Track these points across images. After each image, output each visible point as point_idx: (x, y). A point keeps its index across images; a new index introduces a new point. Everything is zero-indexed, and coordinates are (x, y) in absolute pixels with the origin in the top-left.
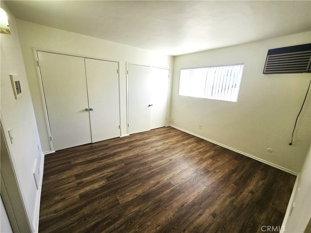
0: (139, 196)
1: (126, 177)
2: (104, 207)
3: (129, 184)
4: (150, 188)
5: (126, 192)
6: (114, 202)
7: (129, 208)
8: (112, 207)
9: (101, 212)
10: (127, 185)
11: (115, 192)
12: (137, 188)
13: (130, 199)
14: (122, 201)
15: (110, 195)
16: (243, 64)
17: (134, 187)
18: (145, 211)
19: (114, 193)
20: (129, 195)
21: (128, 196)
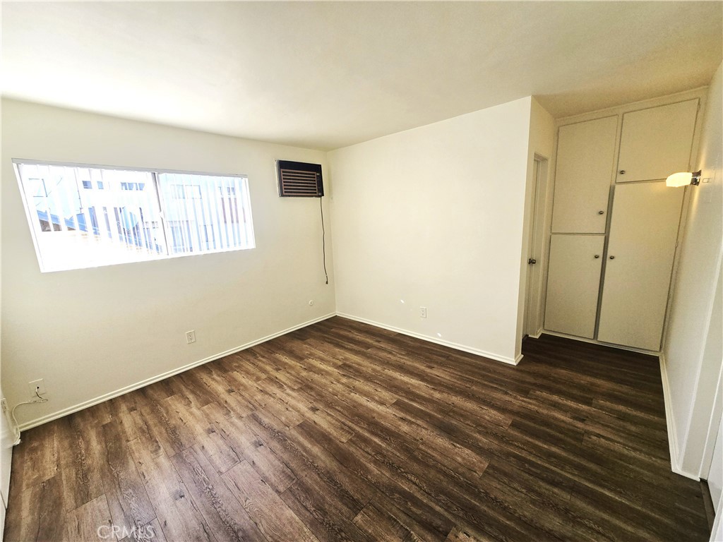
0: (451, 439)
1: (415, 483)
2: (518, 491)
3: (434, 467)
4: (424, 428)
5: (458, 465)
6: (494, 477)
7: (486, 447)
8: (506, 474)
9: (530, 490)
10: (440, 471)
11: (470, 487)
12: (434, 449)
13: (467, 451)
14: (481, 463)
15: (486, 493)
16: (245, 176)
17: (436, 455)
18: (474, 426)
19: (476, 487)
20: (461, 457)
21: (464, 459)
